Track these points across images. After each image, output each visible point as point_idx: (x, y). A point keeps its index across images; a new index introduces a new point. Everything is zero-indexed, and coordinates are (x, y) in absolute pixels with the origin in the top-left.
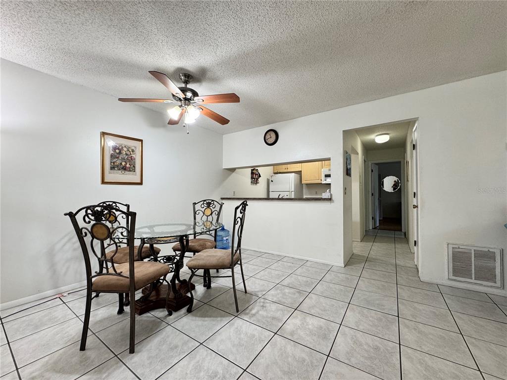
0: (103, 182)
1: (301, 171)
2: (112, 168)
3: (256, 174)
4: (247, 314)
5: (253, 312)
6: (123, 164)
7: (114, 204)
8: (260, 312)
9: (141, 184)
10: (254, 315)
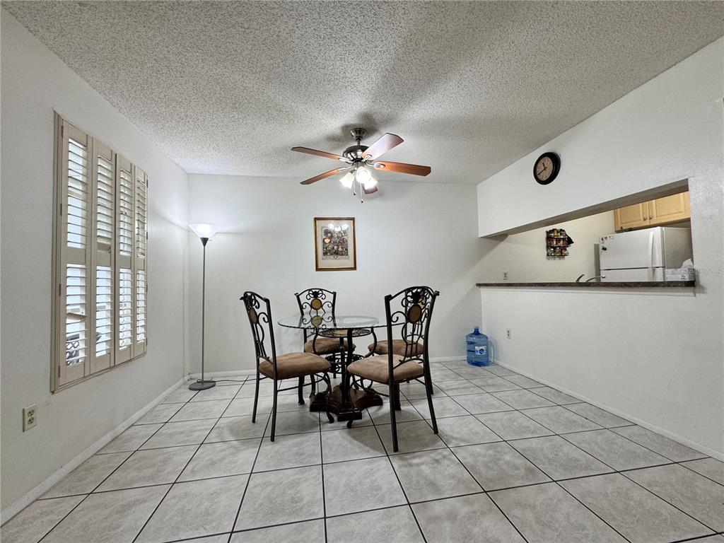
0: (317, 269)
1: (688, 220)
2: (325, 254)
3: (558, 240)
4: (402, 459)
5: (415, 461)
6: (336, 247)
7: (320, 292)
8: (423, 467)
9: (355, 268)
10: (411, 465)
